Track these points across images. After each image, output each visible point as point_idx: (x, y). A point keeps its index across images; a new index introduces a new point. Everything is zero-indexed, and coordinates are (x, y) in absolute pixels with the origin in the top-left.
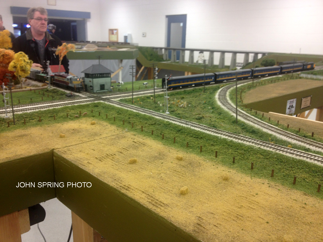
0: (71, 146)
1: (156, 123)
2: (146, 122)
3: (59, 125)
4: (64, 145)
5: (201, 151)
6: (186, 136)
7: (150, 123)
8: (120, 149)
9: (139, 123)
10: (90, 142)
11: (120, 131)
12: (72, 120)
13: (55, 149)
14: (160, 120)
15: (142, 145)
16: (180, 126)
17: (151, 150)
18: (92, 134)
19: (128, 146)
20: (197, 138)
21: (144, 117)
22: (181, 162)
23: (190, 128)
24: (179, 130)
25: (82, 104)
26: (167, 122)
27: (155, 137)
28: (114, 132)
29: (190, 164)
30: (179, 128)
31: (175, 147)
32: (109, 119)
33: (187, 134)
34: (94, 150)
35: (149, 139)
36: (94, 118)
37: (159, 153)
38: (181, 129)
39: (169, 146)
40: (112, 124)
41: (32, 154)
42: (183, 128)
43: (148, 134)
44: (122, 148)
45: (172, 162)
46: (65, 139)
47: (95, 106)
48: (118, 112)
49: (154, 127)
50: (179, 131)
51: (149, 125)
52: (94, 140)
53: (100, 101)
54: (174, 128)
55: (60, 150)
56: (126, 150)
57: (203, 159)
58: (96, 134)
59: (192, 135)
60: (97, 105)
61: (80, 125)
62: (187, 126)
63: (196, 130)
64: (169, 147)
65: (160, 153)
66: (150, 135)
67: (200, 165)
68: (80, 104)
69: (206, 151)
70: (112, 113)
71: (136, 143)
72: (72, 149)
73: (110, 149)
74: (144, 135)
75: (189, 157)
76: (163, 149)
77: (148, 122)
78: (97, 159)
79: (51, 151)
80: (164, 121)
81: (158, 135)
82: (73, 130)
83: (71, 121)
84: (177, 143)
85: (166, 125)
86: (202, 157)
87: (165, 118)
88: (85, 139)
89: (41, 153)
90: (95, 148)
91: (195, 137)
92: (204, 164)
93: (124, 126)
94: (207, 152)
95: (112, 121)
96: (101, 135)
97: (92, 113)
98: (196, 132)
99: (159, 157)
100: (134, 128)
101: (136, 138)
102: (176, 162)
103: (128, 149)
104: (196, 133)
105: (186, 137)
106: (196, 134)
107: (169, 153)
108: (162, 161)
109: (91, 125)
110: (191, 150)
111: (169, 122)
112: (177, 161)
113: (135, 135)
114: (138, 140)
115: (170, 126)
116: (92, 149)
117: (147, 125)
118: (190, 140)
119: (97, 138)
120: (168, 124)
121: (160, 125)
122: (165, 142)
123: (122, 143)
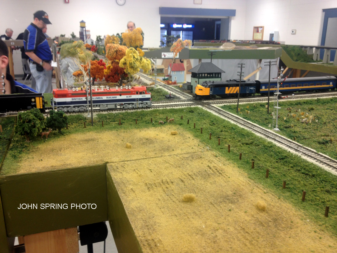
0: (131, 160)
1: (253, 142)
2: (240, 139)
3: (136, 131)
4: (123, 159)
5: (304, 200)
6: (290, 168)
7: (244, 142)
8: (185, 175)
9: (231, 140)
10: (154, 159)
11: (201, 147)
12: (154, 126)
13: (109, 163)
14: (261, 138)
15: (218, 173)
16: (286, 151)
17: (225, 184)
18: (164, 147)
19: (197, 173)
20: (307, 174)
21: (241, 132)
22: (261, 214)
23: (300, 157)
24: (283, 157)
25: (176, 108)
26: (269, 143)
27: (242, 164)
28: (192, 148)
29: (275, 220)
30: (283, 155)
31: (265, 185)
32: (196, 129)
33: (292, 166)
34: (151, 171)
35: (232, 165)
36: (180, 127)
37: (234, 192)
38: (286, 156)
39: (256, 181)
40: (196, 136)
41: (81, 165)
42: (290, 156)
43: (234, 158)
44: (188, 174)
45: (246, 212)
46: (130, 150)
47: (190, 112)
48: (212, 122)
49: (249, 147)
50: (283, 159)
51: (243, 144)
52: (162, 156)
53: (197, 106)
54: (275, 153)
55: (113, 164)
56: (191, 179)
57: (300, 215)
58: (168, 149)
59: (299, 168)
60: (193, 110)
61: (158, 134)
62: (297, 153)
63: (308, 162)
64: (255, 183)
65: (236, 191)
66: (237, 159)
67: (291, 226)
68: (174, 107)
69: (312, 201)
70: (205, 122)
71: (210, 168)
72: (128, 165)
73: (172, 173)
74: (228, 158)
75: (278, 207)
76: (243, 186)
77: (244, 139)
78: (147, 185)
79: (104, 164)
80: (265, 140)
81: (247, 161)
82: (147, 139)
83: (153, 128)
84: (271, 177)
85: (266, 147)
86: (301, 211)
87: (268, 137)
88: (152, 154)
89: (92, 165)
90: (154, 168)
91: (303, 173)
92: (299, 225)
93: (210, 141)
94: (313, 203)
95: (199, 133)
96: (173, 150)
97: (181, 120)
98: (307, 164)
99: (231, 198)
100: (220, 147)
101: (216, 161)
102: (252, 213)
103: (194, 177)
104: (307, 166)
105: (289, 170)
106: (307, 168)
107: (250, 194)
108: (233, 206)
109: (170, 135)
110: (288, 194)
111: (271, 143)
112: (254, 212)
113: (216, 157)
114: (215, 165)
115: (271, 149)
116: (151, 169)
117: (239, 144)
118: (294, 176)
119: (166, 154)
120: (270, 146)
121: (258, 145)
122: (254, 174)
123: (192, 166)
